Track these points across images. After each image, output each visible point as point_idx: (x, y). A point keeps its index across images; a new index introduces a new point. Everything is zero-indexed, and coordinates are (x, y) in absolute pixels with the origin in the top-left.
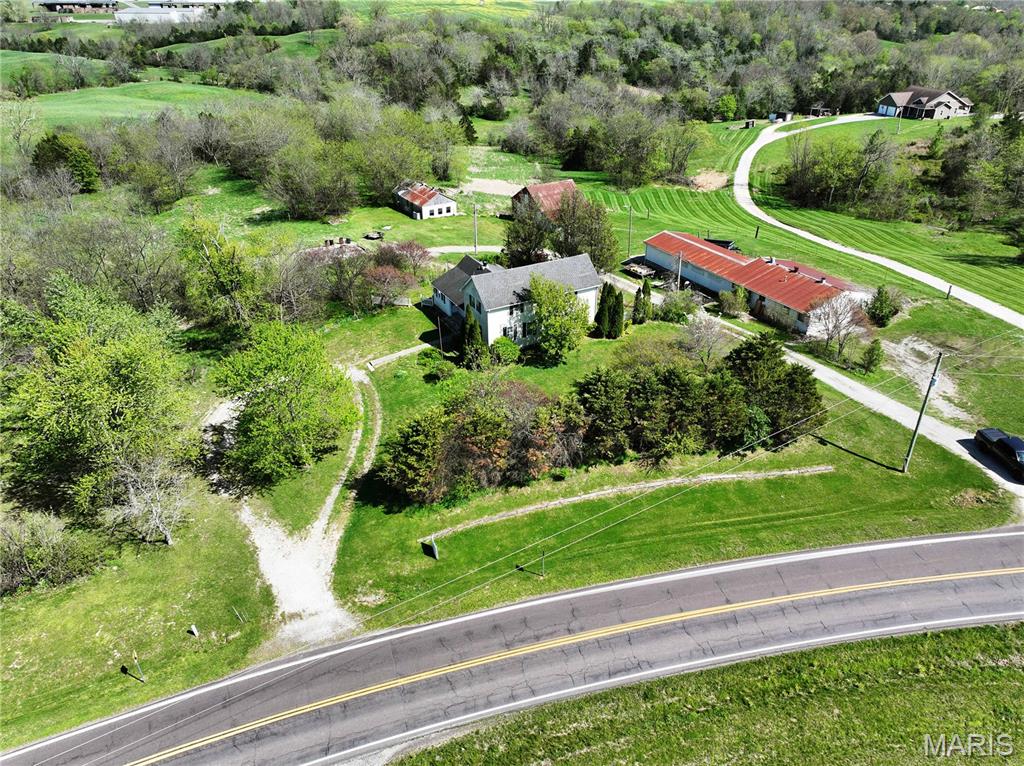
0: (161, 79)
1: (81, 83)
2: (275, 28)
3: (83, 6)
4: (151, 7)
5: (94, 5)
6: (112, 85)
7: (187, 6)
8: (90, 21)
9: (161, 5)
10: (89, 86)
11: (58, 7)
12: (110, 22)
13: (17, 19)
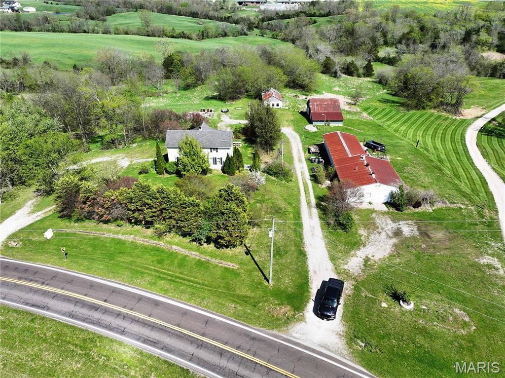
0: (256, 35)
1: (225, 35)
2: (320, 14)
3: (253, 2)
4: (278, 3)
5: (258, 3)
6: (236, 36)
7: (293, 3)
8: (250, 9)
9: (283, 2)
10: (228, 36)
11: (244, 3)
12: (257, 10)
13: (225, 8)
